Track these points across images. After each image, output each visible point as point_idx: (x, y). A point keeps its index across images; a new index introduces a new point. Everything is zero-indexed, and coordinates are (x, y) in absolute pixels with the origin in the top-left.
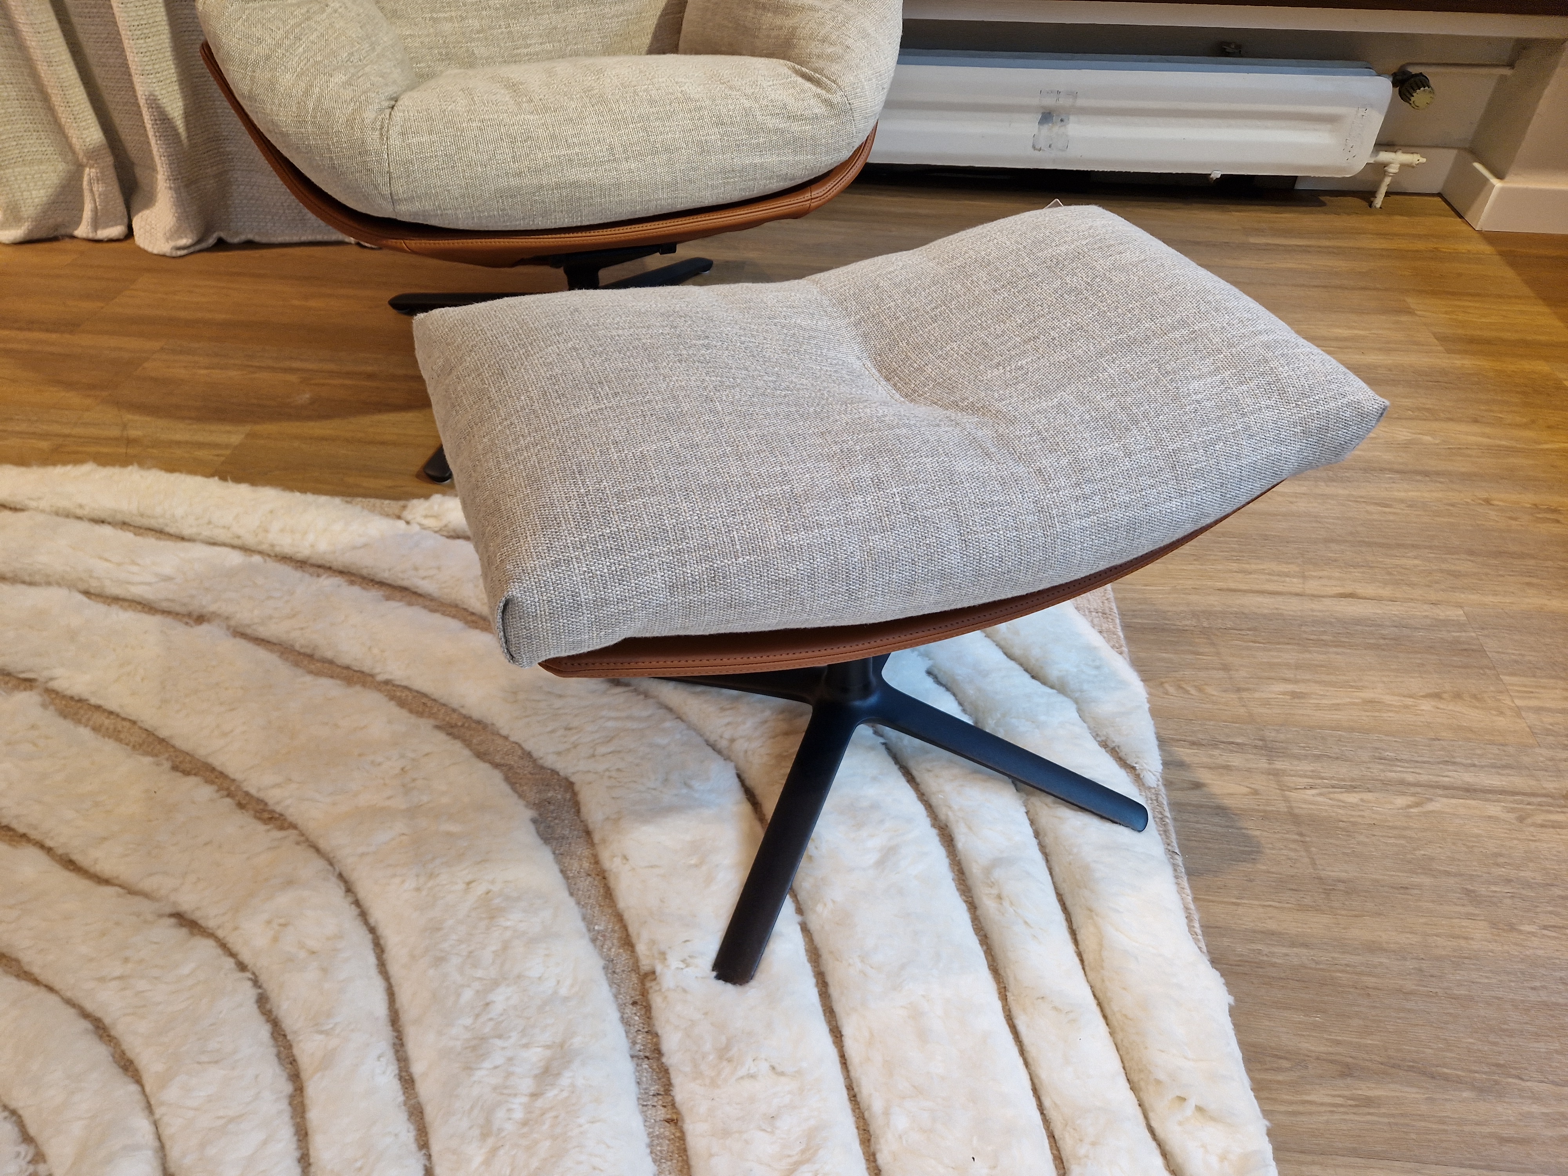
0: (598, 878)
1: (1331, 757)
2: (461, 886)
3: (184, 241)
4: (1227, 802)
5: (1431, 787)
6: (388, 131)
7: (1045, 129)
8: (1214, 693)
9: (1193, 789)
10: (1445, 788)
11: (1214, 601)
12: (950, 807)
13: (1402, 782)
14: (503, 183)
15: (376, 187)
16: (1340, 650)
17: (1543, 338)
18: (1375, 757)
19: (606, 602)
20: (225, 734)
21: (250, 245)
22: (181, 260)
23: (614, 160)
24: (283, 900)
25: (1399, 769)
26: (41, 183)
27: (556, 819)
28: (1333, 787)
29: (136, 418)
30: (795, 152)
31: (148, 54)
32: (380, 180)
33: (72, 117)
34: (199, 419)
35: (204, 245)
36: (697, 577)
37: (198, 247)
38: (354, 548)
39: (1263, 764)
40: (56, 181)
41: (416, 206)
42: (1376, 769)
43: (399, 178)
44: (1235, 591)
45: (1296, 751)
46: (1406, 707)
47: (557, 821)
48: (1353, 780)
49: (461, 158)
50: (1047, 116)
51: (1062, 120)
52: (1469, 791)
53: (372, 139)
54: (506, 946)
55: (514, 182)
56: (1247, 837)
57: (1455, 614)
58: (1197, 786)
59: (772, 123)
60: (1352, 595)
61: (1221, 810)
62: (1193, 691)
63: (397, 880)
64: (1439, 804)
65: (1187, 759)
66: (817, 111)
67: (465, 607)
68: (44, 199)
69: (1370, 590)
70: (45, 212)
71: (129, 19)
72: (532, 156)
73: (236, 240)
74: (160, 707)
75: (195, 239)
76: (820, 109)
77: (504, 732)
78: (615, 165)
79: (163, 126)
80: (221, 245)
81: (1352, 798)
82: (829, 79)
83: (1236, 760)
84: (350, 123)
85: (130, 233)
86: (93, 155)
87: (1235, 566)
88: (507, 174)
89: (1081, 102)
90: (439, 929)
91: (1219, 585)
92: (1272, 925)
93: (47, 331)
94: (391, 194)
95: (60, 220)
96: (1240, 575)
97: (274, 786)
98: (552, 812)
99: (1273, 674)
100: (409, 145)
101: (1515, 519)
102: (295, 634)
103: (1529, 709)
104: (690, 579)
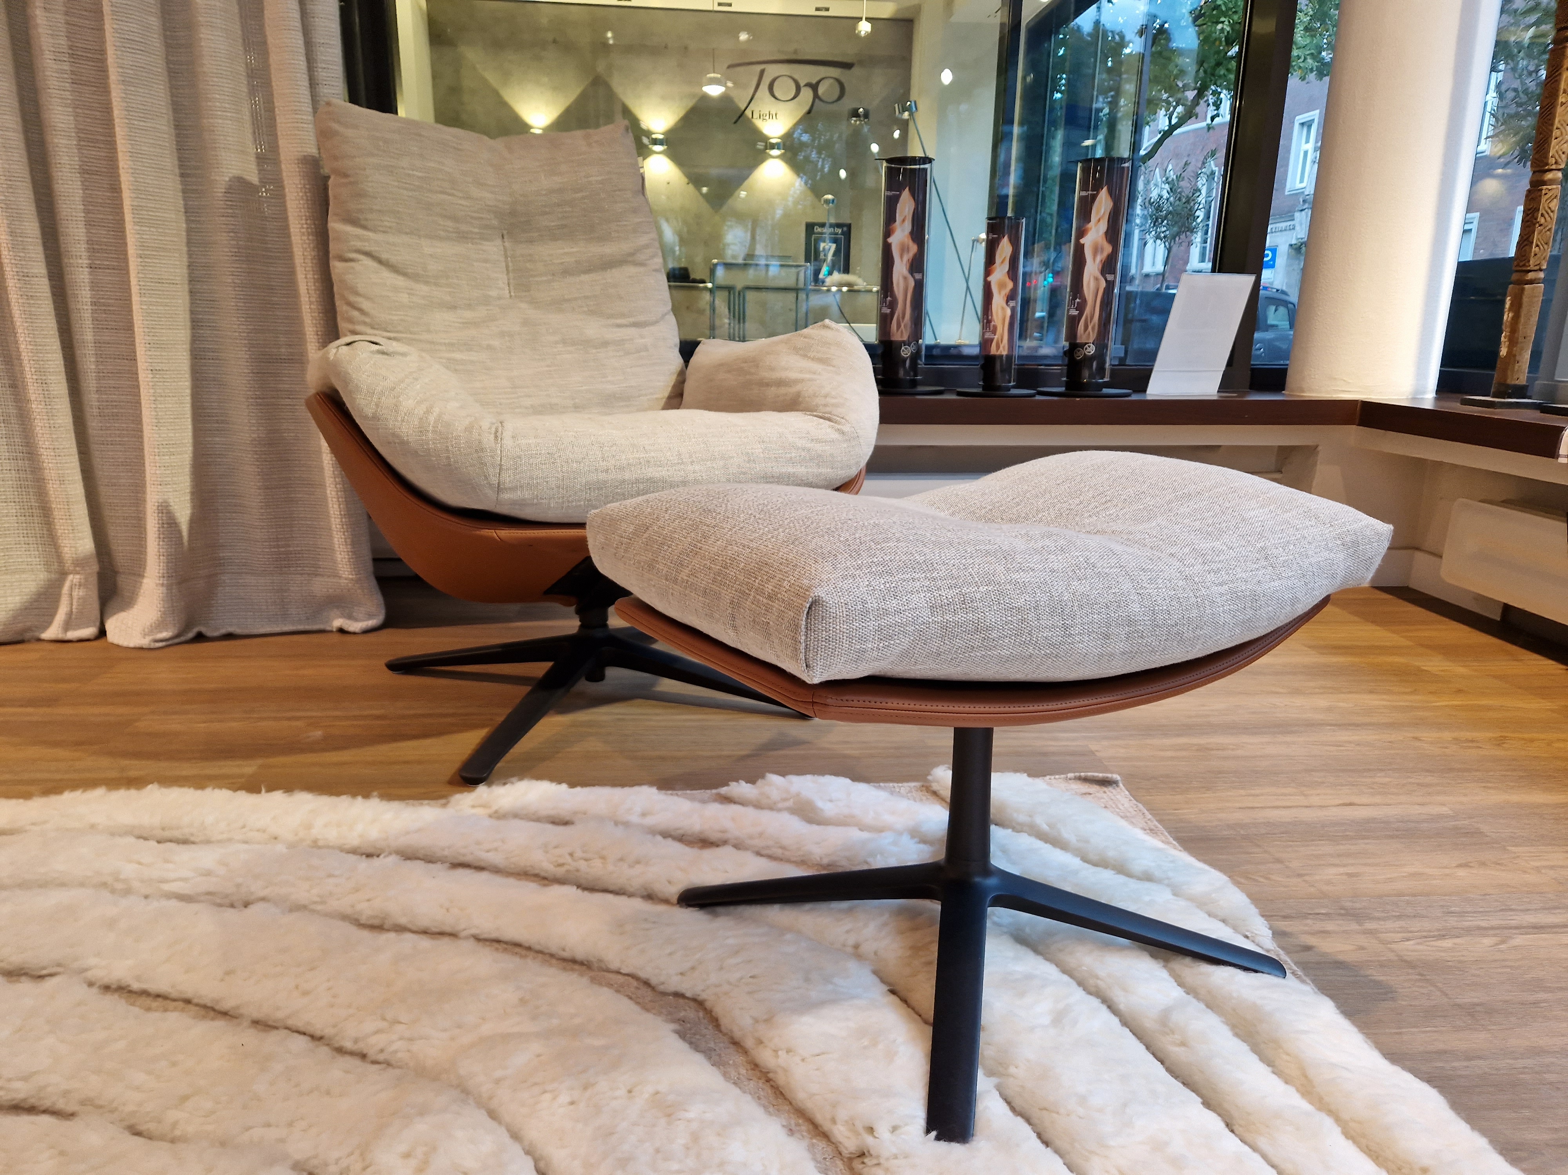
0: (761, 1082)
1: (1409, 916)
2: (622, 1092)
3: (165, 635)
4: (1341, 957)
5: (1506, 928)
6: (502, 433)
8: (1282, 879)
9: (1303, 951)
10: (1516, 928)
11: (1239, 816)
12: (1097, 978)
13: (1479, 928)
14: (593, 477)
15: (486, 478)
16: (1366, 841)
17: (1388, 644)
18: (1443, 912)
19: (886, 612)
20: (305, 993)
21: (230, 636)
22: (157, 652)
23: (683, 463)
24: (421, 1127)
25: (1470, 918)
26: (18, 591)
27: (695, 1034)
28: (1426, 937)
29: (136, 762)
30: (818, 466)
31: (170, 468)
32: (491, 470)
33: (70, 528)
34: (206, 759)
35: (182, 639)
36: (951, 600)
37: (177, 641)
38: (408, 833)
39: (1354, 926)
40: (34, 590)
41: (517, 495)
42: (1452, 921)
43: (507, 469)
44: (1253, 808)
45: (1377, 914)
46: (1447, 875)
47: (698, 1037)
48: (1439, 930)
49: (560, 457)
52: (1538, 928)
53: (488, 440)
54: (695, 1137)
55: (602, 476)
56: (1375, 981)
57: (1444, 810)
58: (1308, 948)
59: (800, 443)
60: (1351, 804)
61: (1339, 965)
62: (1262, 880)
63: (548, 1096)
64: (1519, 940)
65: (1288, 930)
66: (833, 436)
67: (536, 872)
68: (18, 605)
69: (1364, 800)
70: (15, 617)
71: (160, 439)
72: (617, 457)
73: (216, 634)
74: (222, 980)
75: (176, 632)
76: (835, 436)
77: (614, 966)
78: (682, 467)
79: (169, 529)
80: (200, 638)
81: (1447, 943)
82: (838, 416)
83: (1330, 926)
84: (469, 429)
85: (102, 633)
86: (80, 563)
87: (1242, 792)
88: (596, 470)
90: (612, 1134)
91: (1238, 805)
92: (1441, 1046)
93: (22, 706)
94: (499, 483)
95: (28, 624)
96: (1251, 798)
97: (378, 1032)
98: (690, 1029)
99: (1322, 862)
100: (519, 445)
101: (1446, 748)
102: (359, 907)
103: (1545, 867)
104: (946, 601)
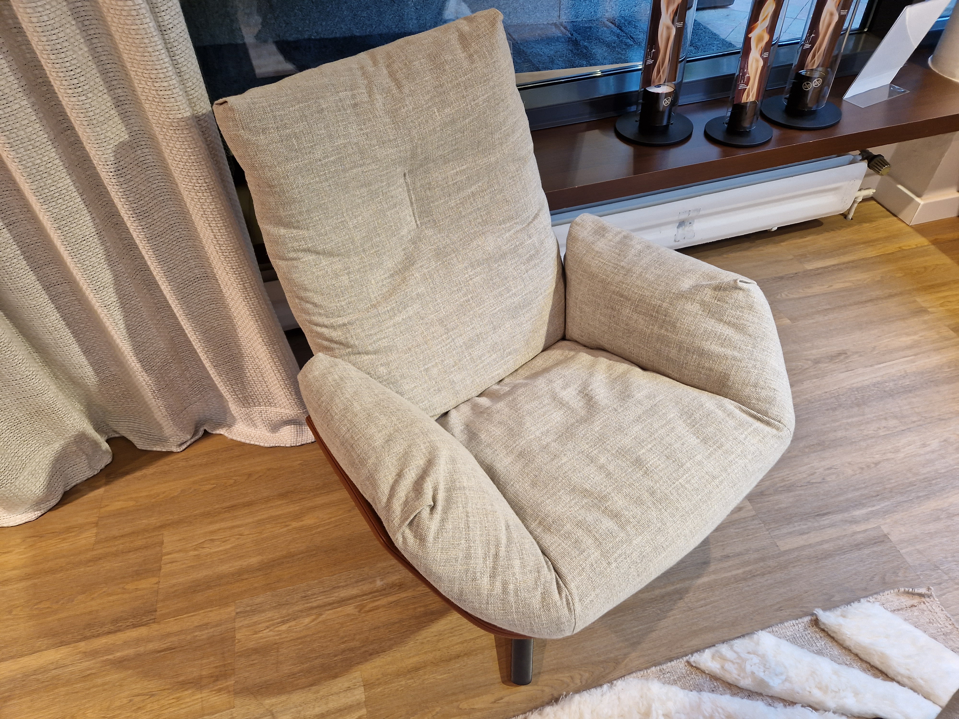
7: (680, 230)
50: (682, 224)
51: (690, 223)
89: (702, 213)
